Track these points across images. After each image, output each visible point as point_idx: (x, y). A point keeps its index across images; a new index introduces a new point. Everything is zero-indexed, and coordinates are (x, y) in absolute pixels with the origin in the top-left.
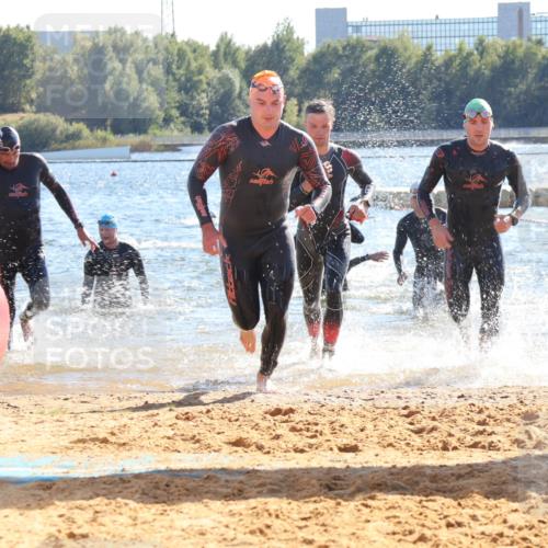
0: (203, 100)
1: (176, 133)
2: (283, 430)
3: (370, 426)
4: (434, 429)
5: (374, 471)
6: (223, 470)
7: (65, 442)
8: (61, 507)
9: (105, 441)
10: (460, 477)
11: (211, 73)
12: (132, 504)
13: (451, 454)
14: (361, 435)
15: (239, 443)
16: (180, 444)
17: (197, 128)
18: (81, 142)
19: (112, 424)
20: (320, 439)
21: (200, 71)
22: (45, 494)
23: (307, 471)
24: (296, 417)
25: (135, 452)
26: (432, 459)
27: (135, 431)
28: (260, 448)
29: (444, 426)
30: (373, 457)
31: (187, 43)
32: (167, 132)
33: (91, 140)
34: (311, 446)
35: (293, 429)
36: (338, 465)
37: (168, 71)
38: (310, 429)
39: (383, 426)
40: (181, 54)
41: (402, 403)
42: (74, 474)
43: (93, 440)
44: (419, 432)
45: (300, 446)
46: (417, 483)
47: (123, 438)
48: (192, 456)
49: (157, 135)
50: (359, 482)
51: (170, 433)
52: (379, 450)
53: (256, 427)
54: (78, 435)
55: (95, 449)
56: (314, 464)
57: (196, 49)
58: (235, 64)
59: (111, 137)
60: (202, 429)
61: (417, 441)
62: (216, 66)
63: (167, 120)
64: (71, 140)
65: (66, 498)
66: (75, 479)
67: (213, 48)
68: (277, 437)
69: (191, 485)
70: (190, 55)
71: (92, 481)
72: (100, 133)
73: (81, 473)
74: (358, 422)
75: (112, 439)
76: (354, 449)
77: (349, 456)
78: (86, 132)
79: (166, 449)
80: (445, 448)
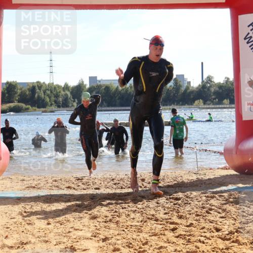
0: (61, 99)
1: (53, 108)
2: (80, 184)
3: (102, 183)
4: (119, 183)
5: (104, 194)
6: (65, 195)
7: (24, 187)
8: (23, 204)
9: (34, 187)
10: (126, 196)
11: (63, 93)
12: (41, 204)
13: (123, 190)
14: (100, 185)
15: (69, 187)
16: (54, 188)
17: (59, 107)
18: (29, 110)
19: (36, 183)
20: (90, 186)
21: (60, 92)
22: (19, 201)
23: (87, 194)
24: (84, 181)
25: (42, 190)
26: (118, 191)
27: (42, 185)
28: (74, 189)
29: (121, 182)
30: (103, 191)
31: (57, 85)
32: (51, 108)
33: (32, 110)
34: (87, 188)
35: (83, 184)
36: (95, 193)
37: (51, 92)
38: (87, 184)
39: (106, 183)
40: (55, 88)
41: (111, 177)
42: (26, 196)
43: (31, 187)
44: (115, 184)
45: (85, 188)
46: (114, 197)
47: (39, 186)
48: (57, 191)
49: (49, 108)
50: (100, 197)
51: (51, 185)
52: (105, 189)
53: (73, 183)
54: (27, 186)
55: (32, 189)
56: (88, 193)
57: (59, 86)
58: (69, 90)
59: (37, 109)
60: (59, 184)
61: (115, 186)
62: (64, 91)
63: (51, 105)
64: (27, 110)
65: (24, 202)
66: (26, 197)
67: (63, 86)
68: (79, 186)
69: (56, 198)
70: (57, 88)
71: (31, 198)
72: (34, 108)
73: (28, 196)
74: (100, 182)
75: (36, 187)
76: (98, 189)
77: (97, 191)
78: (30, 108)
79: (50, 189)
80: (122, 188)
